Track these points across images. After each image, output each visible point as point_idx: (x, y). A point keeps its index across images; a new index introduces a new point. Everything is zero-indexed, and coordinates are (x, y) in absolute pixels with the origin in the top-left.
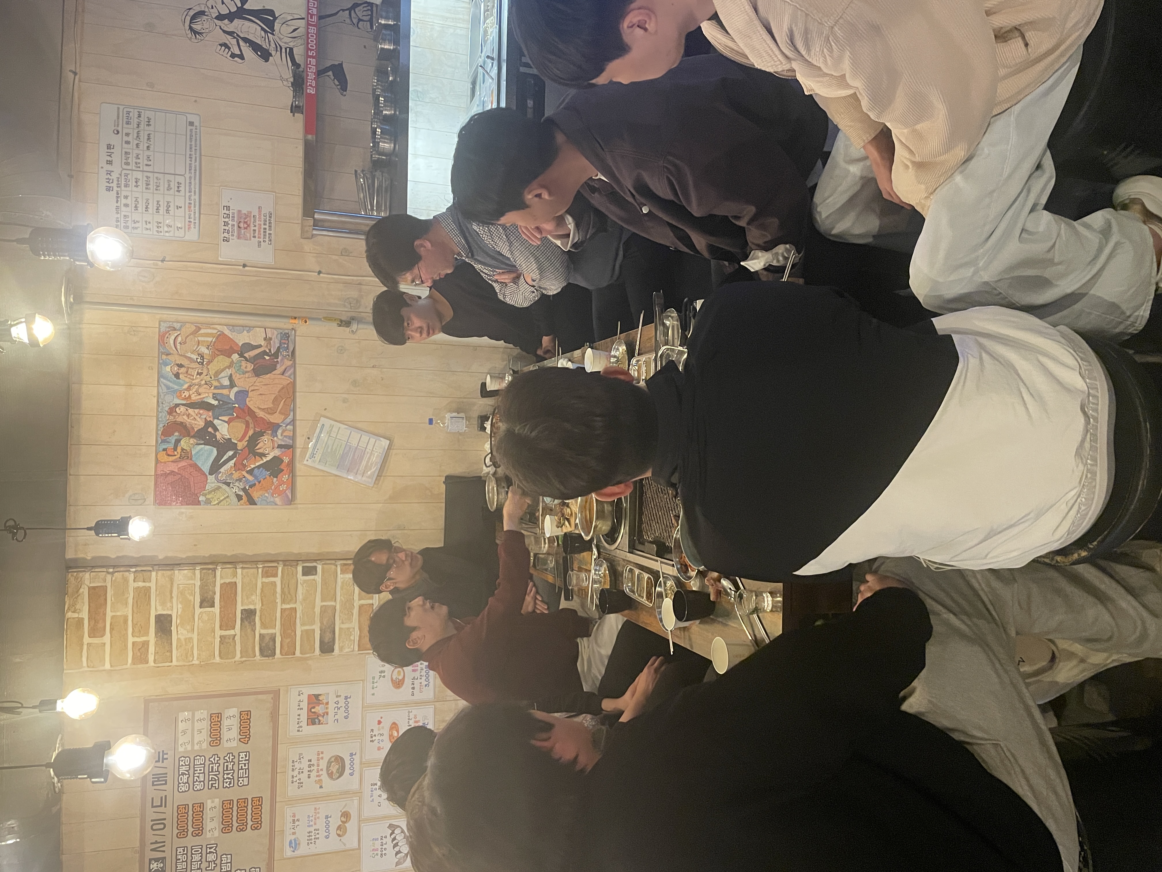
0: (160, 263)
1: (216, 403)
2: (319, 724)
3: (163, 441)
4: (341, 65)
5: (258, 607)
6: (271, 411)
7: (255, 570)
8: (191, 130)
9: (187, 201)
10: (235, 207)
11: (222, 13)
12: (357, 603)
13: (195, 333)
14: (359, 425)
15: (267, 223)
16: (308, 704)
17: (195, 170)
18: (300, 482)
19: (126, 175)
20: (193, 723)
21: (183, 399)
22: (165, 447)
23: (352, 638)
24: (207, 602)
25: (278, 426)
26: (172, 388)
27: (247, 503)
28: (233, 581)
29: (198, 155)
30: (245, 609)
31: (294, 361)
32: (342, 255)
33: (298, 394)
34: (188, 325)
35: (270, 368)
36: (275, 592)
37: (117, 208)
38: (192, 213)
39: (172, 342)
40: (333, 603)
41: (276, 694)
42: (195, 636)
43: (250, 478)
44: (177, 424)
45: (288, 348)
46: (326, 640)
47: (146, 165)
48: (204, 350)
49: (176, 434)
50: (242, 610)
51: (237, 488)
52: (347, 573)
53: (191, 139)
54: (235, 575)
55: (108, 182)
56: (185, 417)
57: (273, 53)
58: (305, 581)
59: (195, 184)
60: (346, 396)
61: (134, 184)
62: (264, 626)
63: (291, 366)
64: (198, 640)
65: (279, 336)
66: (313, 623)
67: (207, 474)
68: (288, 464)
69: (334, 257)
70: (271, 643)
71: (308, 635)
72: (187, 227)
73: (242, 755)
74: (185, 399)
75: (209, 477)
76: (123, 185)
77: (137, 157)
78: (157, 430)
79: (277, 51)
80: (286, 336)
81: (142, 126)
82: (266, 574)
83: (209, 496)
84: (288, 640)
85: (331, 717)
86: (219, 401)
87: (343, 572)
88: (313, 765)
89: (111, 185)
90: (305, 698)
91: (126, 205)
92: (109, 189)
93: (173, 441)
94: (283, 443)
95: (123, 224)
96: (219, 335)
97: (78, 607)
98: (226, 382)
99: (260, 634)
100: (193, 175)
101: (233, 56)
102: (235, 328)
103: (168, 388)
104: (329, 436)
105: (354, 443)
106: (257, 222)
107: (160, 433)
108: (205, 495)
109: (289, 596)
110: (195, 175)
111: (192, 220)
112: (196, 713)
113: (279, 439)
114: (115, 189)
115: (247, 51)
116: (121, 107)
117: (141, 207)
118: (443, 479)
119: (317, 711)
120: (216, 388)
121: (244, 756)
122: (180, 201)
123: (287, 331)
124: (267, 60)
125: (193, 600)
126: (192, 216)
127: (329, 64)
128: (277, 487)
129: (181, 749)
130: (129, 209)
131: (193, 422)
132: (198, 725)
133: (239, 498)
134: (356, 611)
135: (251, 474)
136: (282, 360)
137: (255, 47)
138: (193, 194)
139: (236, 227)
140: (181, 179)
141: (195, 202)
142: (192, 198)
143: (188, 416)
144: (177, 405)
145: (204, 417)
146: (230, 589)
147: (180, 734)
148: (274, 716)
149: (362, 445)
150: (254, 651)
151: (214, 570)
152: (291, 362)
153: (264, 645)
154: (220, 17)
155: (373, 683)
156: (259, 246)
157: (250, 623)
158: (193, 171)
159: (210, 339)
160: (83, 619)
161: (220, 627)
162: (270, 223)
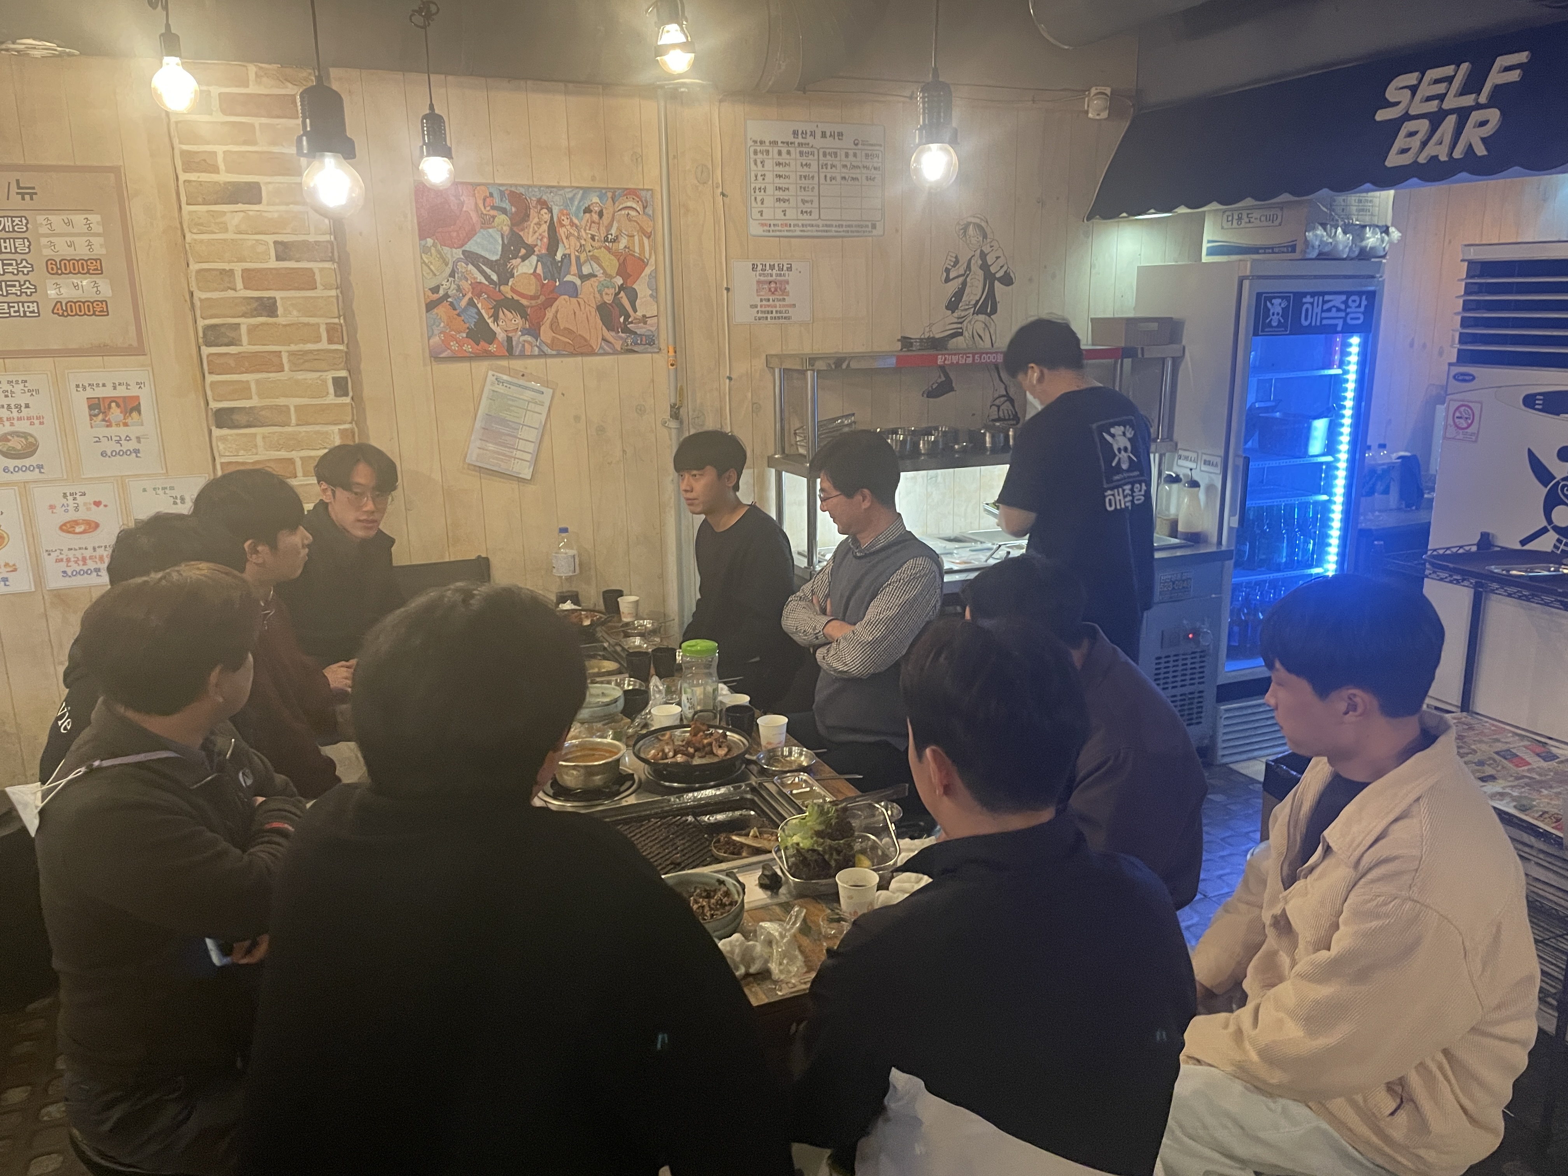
0: (720, 190)
1: (559, 257)
2: (90, 415)
3: (502, 193)
4: (952, 389)
5: (281, 320)
6: (554, 326)
7: (336, 315)
8: (867, 226)
9: (792, 223)
10: (791, 276)
11: (988, 257)
12: (294, 454)
13: (642, 231)
14: (547, 438)
15: (779, 315)
16: (124, 398)
17: (827, 231)
18: (463, 367)
19: (813, 154)
20: (84, 235)
21: (559, 218)
22: (495, 195)
23: (242, 452)
24: (283, 251)
25: (536, 336)
26: (572, 204)
27: (429, 300)
28: (318, 285)
29: (842, 234)
30: (276, 301)
31: (621, 353)
32: (753, 404)
33: (580, 358)
34: (651, 223)
35: (609, 324)
36: (305, 341)
37: (776, 143)
38: (780, 228)
39: (629, 204)
40: (294, 421)
41: (138, 350)
42: (229, 236)
43: (464, 303)
44: (526, 210)
45: (636, 344)
46: (236, 417)
47: (826, 176)
48: (623, 242)
49: (514, 210)
50: (275, 298)
51: (447, 286)
52: (341, 438)
53: (858, 226)
54: (326, 287)
55: (803, 133)
56: (536, 220)
57: (955, 315)
58: (325, 381)
59: (812, 231)
60: (583, 417)
61: (804, 163)
62: (252, 329)
63: (613, 348)
64: (225, 240)
65: (650, 333)
66: (260, 395)
67: (463, 248)
68: (486, 351)
69: (749, 395)
70: (226, 340)
71: (243, 391)
72: (764, 222)
73: (33, 307)
74: (560, 221)
75: (460, 251)
76: (802, 149)
77: (833, 166)
78: (516, 186)
79: (958, 318)
80: (650, 341)
81: (864, 171)
82: (331, 328)
83: (433, 250)
84: (233, 365)
85: (102, 431)
86: (562, 261)
87: (342, 432)
88: (20, 411)
89: (800, 136)
90: (134, 391)
91: (780, 153)
92: (795, 133)
93: (504, 205)
94: (514, 343)
95: (758, 149)
96: (643, 261)
97: (265, 79)
98: (586, 270)
99: (239, 324)
100: (821, 228)
101: (947, 271)
102: (653, 280)
103: (572, 199)
104: (529, 402)
105: (524, 433)
106: (778, 303)
107: (513, 189)
108: (434, 245)
109: (301, 361)
110: (821, 231)
111: (772, 228)
112: (101, 240)
113: (518, 338)
114: (797, 141)
115: (954, 286)
116: (882, 149)
117: (780, 170)
118: (484, 555)
119: (112, 410)
120: (578, 258)
121: (31, 309)
122: (791, 214)
123: (656, 342)
124: (947, 308)
125: (285, 232)
126: (777, 228)
127: (952, 375)
128: (454, 338)
129: (40, 219)
130: (776, 156)
131: (531, 230)
132: (80, 242)
133: (435, 290)
134: (283, 454)
135: (468, 304)
136: (621, 338)
137: (959, 294)
138: (802, 228)
139: (770, 278)
140: (815, 215)
141: (792, 231)
142: (797, 228)
143: (539, 224)
144: (550, 211)
145: (539, 243)
146: (307, 281)
147: (64, 217)
148: (103, 350)
149: (521, 445)
150: (212, 317)
151: (332, 260)
152: (619, 349)
153: (223, 330)
154: (983, 256)
155: (164, 489)
156: (752, 306)
157: (256, 309)
158: (825, 228)
159: (637, 250)
160: (248, 86)
161: (246, 269)
162: (779, 318)
